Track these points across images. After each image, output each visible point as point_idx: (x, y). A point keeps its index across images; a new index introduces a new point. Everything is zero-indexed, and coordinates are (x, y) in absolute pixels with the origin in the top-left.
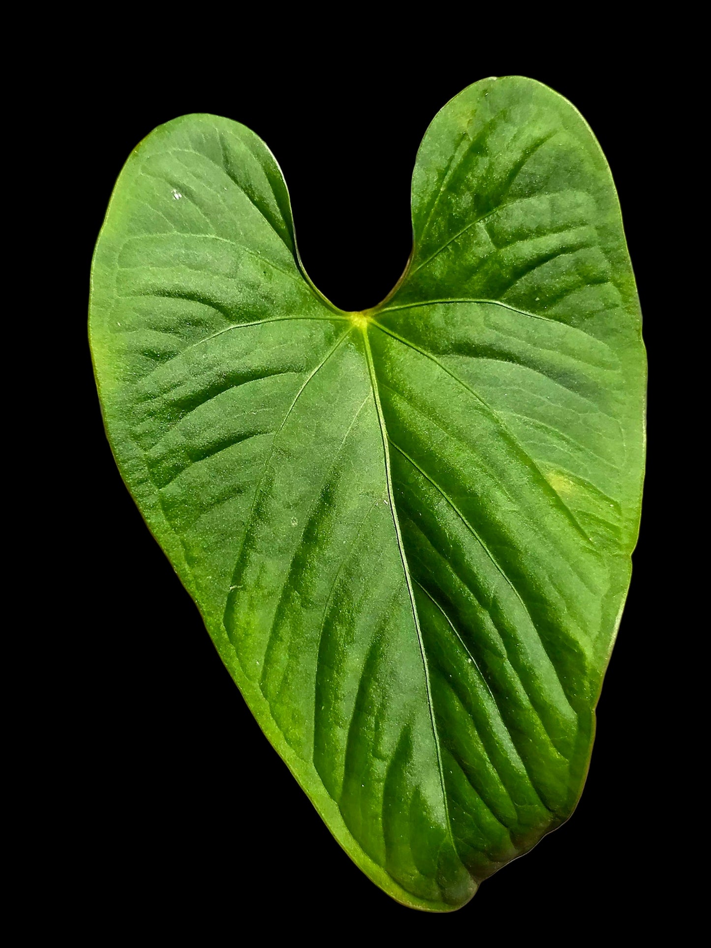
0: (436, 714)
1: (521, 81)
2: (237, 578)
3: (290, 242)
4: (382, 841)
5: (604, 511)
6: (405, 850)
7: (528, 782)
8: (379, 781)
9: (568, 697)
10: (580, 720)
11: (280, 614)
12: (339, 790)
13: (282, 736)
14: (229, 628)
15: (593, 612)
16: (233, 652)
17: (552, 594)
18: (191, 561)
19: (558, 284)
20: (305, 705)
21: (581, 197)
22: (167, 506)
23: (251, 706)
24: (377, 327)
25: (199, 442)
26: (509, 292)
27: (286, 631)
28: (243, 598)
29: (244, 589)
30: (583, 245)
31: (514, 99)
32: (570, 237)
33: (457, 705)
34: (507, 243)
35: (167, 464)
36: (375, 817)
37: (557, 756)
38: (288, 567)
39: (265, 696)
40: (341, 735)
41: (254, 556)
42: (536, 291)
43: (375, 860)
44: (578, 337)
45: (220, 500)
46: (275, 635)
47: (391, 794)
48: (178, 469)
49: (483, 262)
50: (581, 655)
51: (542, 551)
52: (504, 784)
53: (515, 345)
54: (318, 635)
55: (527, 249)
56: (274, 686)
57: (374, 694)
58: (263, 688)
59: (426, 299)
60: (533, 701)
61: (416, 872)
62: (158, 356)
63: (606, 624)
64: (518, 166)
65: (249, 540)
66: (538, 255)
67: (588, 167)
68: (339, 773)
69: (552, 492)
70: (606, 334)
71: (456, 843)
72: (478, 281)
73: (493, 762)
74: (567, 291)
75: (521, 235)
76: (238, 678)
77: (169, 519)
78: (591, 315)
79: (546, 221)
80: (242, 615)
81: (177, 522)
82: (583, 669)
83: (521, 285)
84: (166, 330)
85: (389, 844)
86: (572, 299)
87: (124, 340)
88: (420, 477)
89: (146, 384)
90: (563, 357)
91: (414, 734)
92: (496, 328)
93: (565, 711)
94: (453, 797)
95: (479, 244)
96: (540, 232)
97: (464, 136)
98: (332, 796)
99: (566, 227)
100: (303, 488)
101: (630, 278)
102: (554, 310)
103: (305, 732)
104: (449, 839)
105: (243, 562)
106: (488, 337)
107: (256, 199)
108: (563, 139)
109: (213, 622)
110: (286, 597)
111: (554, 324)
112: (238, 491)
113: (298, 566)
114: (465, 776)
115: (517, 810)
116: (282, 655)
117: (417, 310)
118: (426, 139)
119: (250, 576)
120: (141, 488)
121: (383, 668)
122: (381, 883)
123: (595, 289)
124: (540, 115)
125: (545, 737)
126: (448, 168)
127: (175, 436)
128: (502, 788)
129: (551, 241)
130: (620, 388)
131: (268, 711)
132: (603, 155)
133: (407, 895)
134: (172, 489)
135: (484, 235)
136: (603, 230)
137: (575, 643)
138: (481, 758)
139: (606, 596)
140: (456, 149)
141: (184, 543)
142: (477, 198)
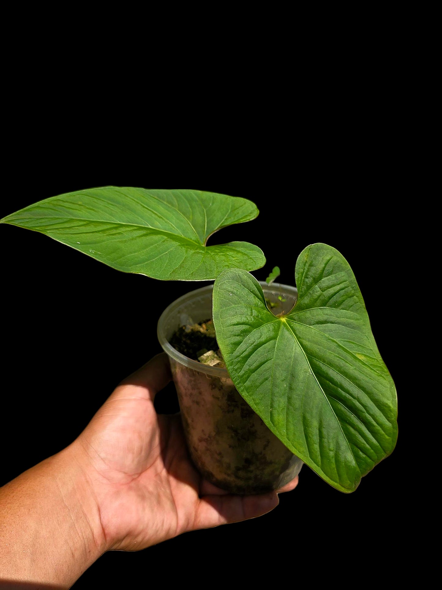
0: (345, 434)
1: (319, 244)
2: (272, 407)
3: (264, 302)
4: (337, 475)
5: (375, 363)
6: (345, 476)
7: (380, 447)
8: (333, 458)
9: (388, 420)
10: (393, 425)
11: (287, 414)
12: (320, 463)
13: (298, 452)
14: (273, 423)
15: (388, 394)
16: (275, 429)
17: (375, 391)
18: (256, 404)
19: (341, 299)
20: (303, 440)
21: (343, 273)
22: (247, 389)
23: (285, 444)
24: (288, 320)
25: (253, 367)
26: (328, 304)
27: (290, 419)
28: (275, 412)
29: (275, 409)
30: (346, 287)
31: (318, 249)
32: (342, 285)
33: (352, 429)
34: (325, 290)
35: (245, 376)
36: (334, 469)
37: (387, 437)
38: (286, 399)
39: (289, 440)
40: (316, 447)
41: (276, 399)
42: (336, 302)
43: (336, 482)
44: (349, 313)
45: (261, 383)
46: (288, 421)
47: (337, 461)
48: (248, 377)
49: (319, 296)
50: (389, 407)
51: (367, 379)
52: (373, 449)
53: (333, 319)
54: (301, 418)
55: (332, 291)
56: (291, 437)
57: (325, 432)
58: (288, 438)
59: (303, 310)
60: (378, 424)
61: (349, 482)
62: (237, 344)
63: (393, 396)
64: (324, 268)
65: (273, 394)
66: (335, 292)
67: (344, 265)
68: (319, 459)
69: (360, 360)
70: (356, 311)
71: (360, 470)
72: (318, 302)
73: (368, 444)
74: (344, 301)
75: (329, 287)
76: (279, 437)
77: (248, 393)
78: (352, 306)
79: (335, 282)
80: (276, 417)
81: (250, 393)
82: (391, 411)
83: (332, 301)
84: (238, 336)
85: (340, 476)
86: (346, 302)
87: (227, 341)
88: (320, 364)
89: (236, 353)
90: (347, 319)
91: (339, 440)
92: (327, 314)
93: (388, 424)
94: (356, 457)
95: (317, 292)
96: (334, 285)
97: (306, 262)
98: (318, 466)
99: (341, 283)
100: (285, 374)
101: (360, 294)
102: (342, 306)
103: (305, 449)
104: (358, 469)
105: (272, 401)
106: (325, 318)
107: (251, 290)
108: (335, 258)
109: (267, 421)
110: (288, 409)
111: (342, 310)
112: (267, 379)
113: (289, 399)
114: (359, 450)
115: (377, 456)
116: (292, 427)
117: (301, 314)
118: (297, 265)
119: (276, 405)
120: (239, 386)
121: (325, 423)
122: (338, 488)
123: (352, 299)
124: (327, 253)
125: (383, 432)
126: (304, 272)
127: (246, 367)
128: (372, 451)
129: (337, 288)
130: (364, 325)
131: (291, 445)
132: (346, 261)
133: (346, 489)
134: (247, 383)
135: (319, 289)
136: (351, 282)
137: (387, 404)
138: (364, 444)
139: (390, 388)
140: (305, 266)
141: (253, 399)
142: (314, 279)
